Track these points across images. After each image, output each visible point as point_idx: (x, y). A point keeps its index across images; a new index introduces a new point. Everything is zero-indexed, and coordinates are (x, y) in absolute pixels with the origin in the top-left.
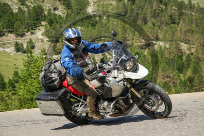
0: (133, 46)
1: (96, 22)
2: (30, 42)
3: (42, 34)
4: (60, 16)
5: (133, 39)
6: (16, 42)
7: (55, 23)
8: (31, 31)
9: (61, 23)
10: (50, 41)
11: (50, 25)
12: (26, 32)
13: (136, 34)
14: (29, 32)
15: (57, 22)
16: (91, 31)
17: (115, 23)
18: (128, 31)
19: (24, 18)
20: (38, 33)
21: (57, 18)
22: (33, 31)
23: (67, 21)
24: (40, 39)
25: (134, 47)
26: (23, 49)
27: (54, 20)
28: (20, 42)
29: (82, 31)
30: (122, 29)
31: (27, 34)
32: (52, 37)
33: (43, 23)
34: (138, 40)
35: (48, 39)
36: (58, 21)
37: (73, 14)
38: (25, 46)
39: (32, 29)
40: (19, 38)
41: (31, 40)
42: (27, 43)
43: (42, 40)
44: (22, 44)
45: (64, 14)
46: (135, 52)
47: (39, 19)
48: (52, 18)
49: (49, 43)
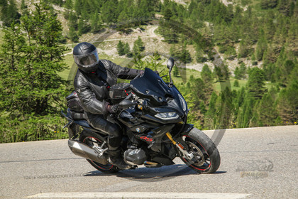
0: (283, 51)
1: (233, 15)
2: (139, 42)
3: (156, 32)
4: (181, 6)
5: (285, 42)
6: (120, 42)
7: (174, 16)
8: (141, 26)
9: (182, 16)
10: (166, 41)
11: (167, 19)
12: (133, 28)
13: (289, 34)
14: (138, 28)
15: (177, 15)
16: (224, 28)
17: (260, 18)
18: (278, 29)
19: (132, 8)
20: (150, 30)
21: (177, 9)
22: (144, 27)
23: (191, 13)
24: (153, 38)
25: (285, 53)
26: (128, 51)
27: (173, 12)
28: (125, 42)
29: (212, 28)
30: (269, 27)
31: (135, 30)
32: (169, 35)
33: (158, 15)
34: (291, 42)
35: (163, 38)
36: (179, 13)
37: (199, 4)
38: (131, 47)
39: (142, 24)
40: (124, 36)
41: (140, 40)
42: (135, 43)
43: (155, 40)
44: (127, 45)
45: (187, 3)
46: (287, 60)
47: (153, 10)
48: (171, 9)
49: (164, 44)
